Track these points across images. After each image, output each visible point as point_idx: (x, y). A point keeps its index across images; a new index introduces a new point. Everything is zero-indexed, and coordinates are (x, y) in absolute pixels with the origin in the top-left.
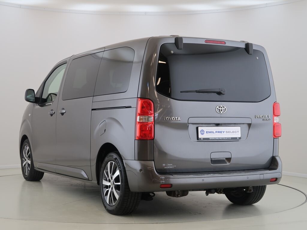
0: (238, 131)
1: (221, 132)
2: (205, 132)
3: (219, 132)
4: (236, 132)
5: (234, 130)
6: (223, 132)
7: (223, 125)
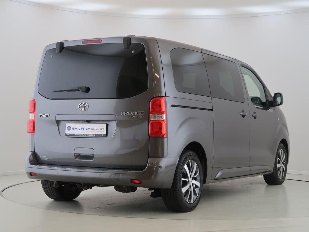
0: (103, 128)
1: (86, 129)
2: (72, 128)
3: (84, 129)
4: (101, 129)
5: (100, 127)
6: (88, 129)
7: (91, 122)
